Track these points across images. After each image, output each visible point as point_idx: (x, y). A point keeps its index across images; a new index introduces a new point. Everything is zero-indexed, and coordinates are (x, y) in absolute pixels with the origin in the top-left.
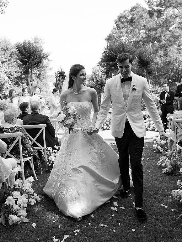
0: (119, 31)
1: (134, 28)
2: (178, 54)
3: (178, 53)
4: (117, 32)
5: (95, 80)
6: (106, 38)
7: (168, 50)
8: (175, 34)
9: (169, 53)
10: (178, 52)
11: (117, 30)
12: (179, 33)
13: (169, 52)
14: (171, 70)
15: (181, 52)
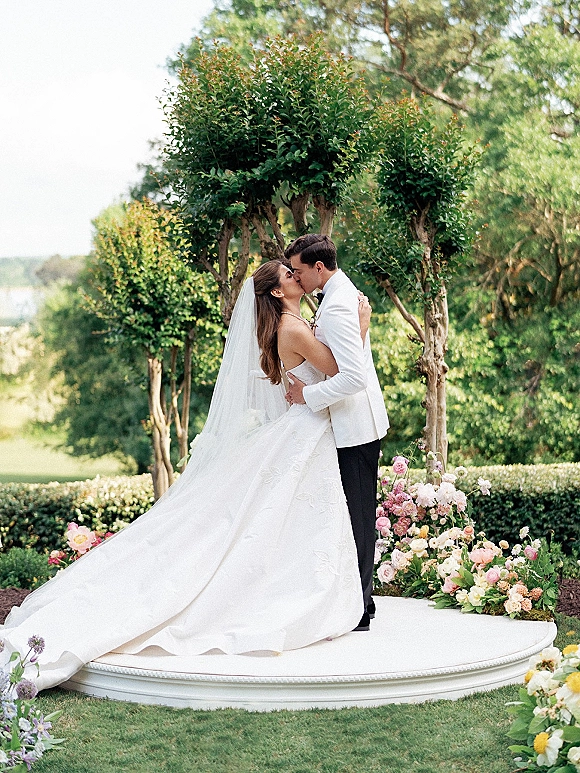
0: (248, 23)
1: (327, 12)
2: (559, 159)
3: (558, 153)
4: (234, 28)
5: (120, 283)
6: (175, 59)
7: (509, 137)
8: (543, 52)
9: (511, 150)
10: (559, 147)
11: (233, 20)
12: (561, 51)
13: (512, 145)
14: (518, 245)
15: (576, 151)
